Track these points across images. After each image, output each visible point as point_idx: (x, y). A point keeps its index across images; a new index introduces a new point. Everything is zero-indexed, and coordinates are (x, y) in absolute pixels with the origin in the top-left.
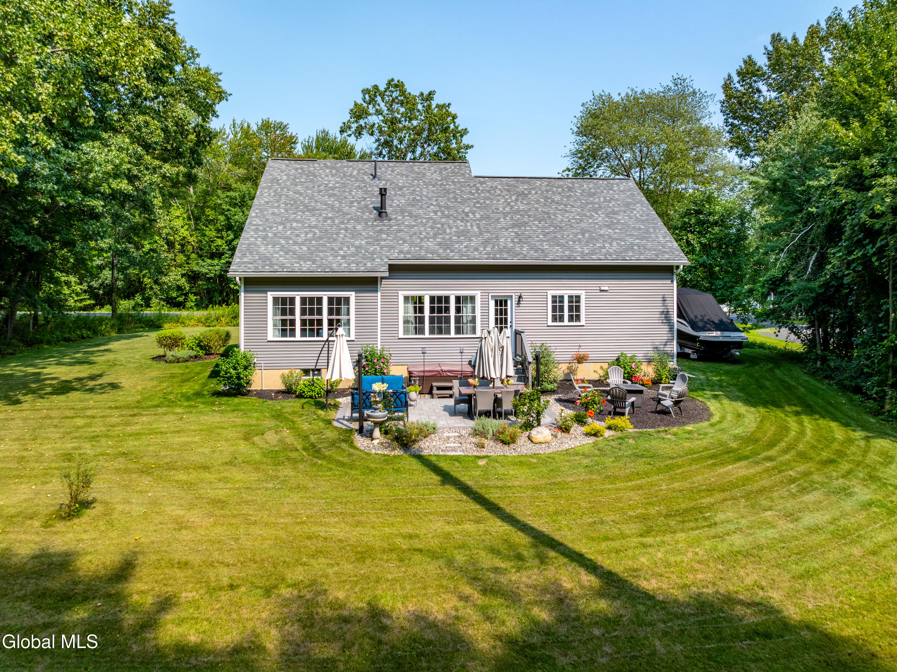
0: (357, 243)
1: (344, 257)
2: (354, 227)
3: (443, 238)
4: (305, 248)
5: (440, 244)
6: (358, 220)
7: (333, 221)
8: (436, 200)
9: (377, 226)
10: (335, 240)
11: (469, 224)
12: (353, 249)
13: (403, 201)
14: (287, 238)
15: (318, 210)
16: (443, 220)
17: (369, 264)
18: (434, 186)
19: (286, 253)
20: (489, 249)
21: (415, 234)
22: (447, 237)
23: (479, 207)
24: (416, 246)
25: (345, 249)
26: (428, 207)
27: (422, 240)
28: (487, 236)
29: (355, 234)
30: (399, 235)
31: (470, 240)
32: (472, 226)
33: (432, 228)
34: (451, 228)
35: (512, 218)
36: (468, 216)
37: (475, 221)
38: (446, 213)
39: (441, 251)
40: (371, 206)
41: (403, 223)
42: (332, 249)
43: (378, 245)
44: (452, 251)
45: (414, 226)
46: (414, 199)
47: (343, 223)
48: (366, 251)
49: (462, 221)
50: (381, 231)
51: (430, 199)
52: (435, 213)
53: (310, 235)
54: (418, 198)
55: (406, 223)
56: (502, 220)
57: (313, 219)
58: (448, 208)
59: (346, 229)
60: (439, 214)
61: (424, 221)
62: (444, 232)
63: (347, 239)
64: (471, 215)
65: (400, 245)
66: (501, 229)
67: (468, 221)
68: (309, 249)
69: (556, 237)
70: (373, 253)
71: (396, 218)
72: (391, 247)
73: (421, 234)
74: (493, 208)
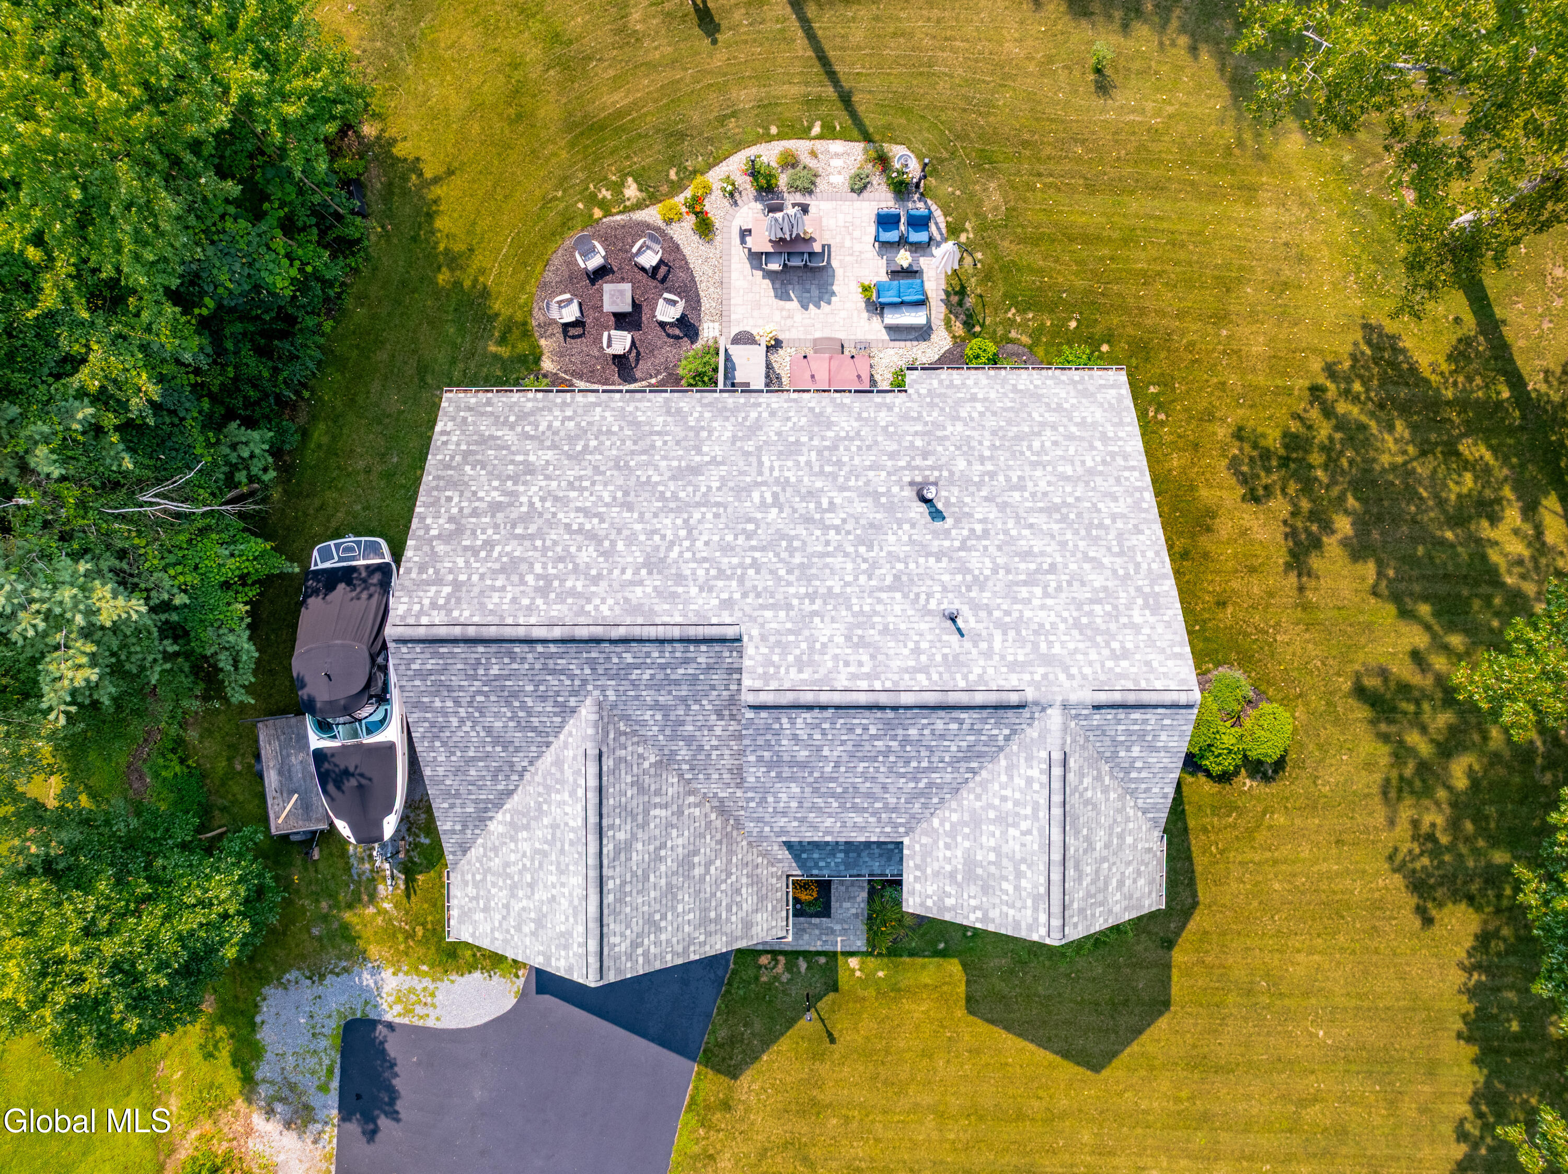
0: (959, 427)
1: (974, 398)
2: (969, 463)
3: (823, 438)
4: (1035, 415)
5: (829, 425)
6: (966, 483)
7: (1008, 479)
8: (827, 543)
9: (932, 468)
10: (994, 433)
11: (776, 473)
12: (964, 414)
13: (892, 538)
14: (1070, 437)
15: (1041, 510)
16: (819, 484)
17: (935, 383)
18: (830, 589)
19: (1059, 405)
20: (754, 415)
21: (869, 448)
22: (816, 442)
23: (749, 520)
24: (866, 420)
25: (975, 415)
26: (844, 521)
27: (858, 433)
28: (750, 446)
29: (965, 446)
30: (894, 447)
31: (779, 434)
32: (772, 469)
33: (839, 463)
34: (809, 463)
35: (696, 489)
36: (775, 496)
37: (764, 483)
38: (812, 506)
39: (829, 410)
40: (949, 522)
41: (889, 474)
42: (994, 414)
43: (926, 424)
44: (812, 410)
45: (871, 468)
46: (870, 548)
47: (992, 475)
48: (942, 409)
49: (787, 480)
50: (925, 455)
51: (839, 547)
52: (832, 507)
53: (1036, 445)
54: (862, 549)
55: (884, 474)
56: (715, 485)
57: (1043, 485)
58: (808, 520)
59: (982, 460)
60: (825, 503)
61: (852, 483)
62: (820, 453)
63: (975, 434)
64: (769, 500)
65: (893, 424)
66: (723, 463)
67: (777, 481)
68: (1030, 415)
69: (635, 443)
70: (932, 405)
71: (902, 489)
72: (905, 417)
73: (860, 448)
74: (723, 520)
